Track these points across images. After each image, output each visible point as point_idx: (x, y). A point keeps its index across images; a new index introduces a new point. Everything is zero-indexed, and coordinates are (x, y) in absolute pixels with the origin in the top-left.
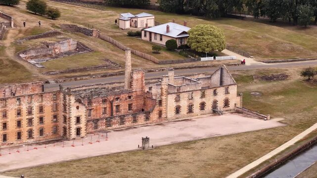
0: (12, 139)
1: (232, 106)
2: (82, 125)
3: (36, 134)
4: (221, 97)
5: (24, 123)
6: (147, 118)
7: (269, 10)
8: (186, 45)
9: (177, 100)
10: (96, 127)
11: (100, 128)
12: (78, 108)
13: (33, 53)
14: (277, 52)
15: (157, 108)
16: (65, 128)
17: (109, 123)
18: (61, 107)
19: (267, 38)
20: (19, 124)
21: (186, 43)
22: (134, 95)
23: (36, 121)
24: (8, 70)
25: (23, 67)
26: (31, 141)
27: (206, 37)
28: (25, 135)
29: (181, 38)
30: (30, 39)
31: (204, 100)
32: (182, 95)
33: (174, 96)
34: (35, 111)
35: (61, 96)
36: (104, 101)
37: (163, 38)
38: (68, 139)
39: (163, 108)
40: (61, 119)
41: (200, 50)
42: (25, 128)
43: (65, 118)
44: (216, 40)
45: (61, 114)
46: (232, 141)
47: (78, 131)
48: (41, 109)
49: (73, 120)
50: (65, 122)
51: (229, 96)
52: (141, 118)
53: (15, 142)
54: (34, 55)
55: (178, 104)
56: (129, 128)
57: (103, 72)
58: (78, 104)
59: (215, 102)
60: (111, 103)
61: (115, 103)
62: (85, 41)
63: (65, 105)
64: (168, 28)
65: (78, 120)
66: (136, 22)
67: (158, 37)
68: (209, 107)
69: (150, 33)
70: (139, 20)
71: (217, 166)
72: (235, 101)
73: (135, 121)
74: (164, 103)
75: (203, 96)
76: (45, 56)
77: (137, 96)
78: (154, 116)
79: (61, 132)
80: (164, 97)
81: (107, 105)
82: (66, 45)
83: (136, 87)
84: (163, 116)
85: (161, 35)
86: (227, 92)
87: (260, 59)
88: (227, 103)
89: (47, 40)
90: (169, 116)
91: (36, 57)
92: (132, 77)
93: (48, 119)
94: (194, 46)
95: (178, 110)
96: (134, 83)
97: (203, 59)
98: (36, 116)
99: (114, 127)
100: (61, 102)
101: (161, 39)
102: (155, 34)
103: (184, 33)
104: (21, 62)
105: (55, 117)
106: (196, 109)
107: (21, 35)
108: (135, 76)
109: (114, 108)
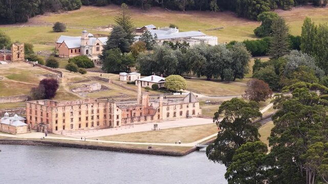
0: (83, 126)
1: (196, 114)
2: (120, 120)
3: (95, 125)
4: (191, 109)
5: (90, 118)
6: (152, 119)
7: (206, 72)
8: (164, 87)
9: (168, 109)
10: (126, 122)
11: (128, 123)
12: (117, 110)
13: (79, 90)
14: (216, 92)
15: (157, 113)
16: (110, 121)
17: (132, 120)
18: (108, 110)
19: (209, 86)
20: (87, 118)
21: (163, 86)
22: (143, 107)
23: (95, 117)
24: (68, 98)
25: (76, 96)
26: (93, 128)
27: (176, 82)
28: (90, 125)
29: (160, 83)
30: (75, 83)
31: (182, 110)
32: (170, 107)
33: (166, 107)
34: (95, 112)
35: (109, 104)
36: (128, 110)
37: (150, 84)
38: (112, 127)
39: (160, 113)
40: (108, 117)
41: (173, 89)
42: (90, 121)
43: (110, 115)
44: (182, 83)
45: (108, 114)
46: (202, 127)
47: (118, 123)
48: (98, 111)
49: (115, 117)
50: (111, 118)
51: (195, 108)
52: (149, 118)
53: (85, 128)
54: (80, 90)
55: (168, 111)
56: (143, 123)
57: (121, 99)
58: (117, 108)
59: (188, 112)
60: (131, 111)
61: (133, 112)
62: (105, 85)
63: (110, 109)
64: (152, 78)
65: (118, 117)
66: (130, 77)
67: (146, 83)
68: (184, 114)
69: (141, 81)
70: (132, 76)
71: (196, 136)
72: (198, 111)
73: (146, 120)
74: (160, 110)
75: (181, 108)
76: (85, 91)
77: (145, 109)
78: (156, 117)
79: (108, 124)
80: (160, 107)
81: (129, 113)
82: (96, 86)
83: (144, 103)
84: (160, 118)
85: (148, 82)
86: (194, 106)
87: (206, 95)
88: (194, 113)
89: (85, 83)
90: (163, 118)
91: (81, 92)
92: (142, 98)
93: (101, 117)
94: (169, 87)
95: (168, 115)
96: (143, 101)
97: (174, 94)
98: (95, 114)
99: (135, 122)
100: (108, 108)
101: (148, 85)
102: (145, 81)
103: (162, 80)
104: (74, 94)
105: (105, 116)
106: (178, 114)
107: (69, 81)
108: (144, 97)
109: (133, 114)
